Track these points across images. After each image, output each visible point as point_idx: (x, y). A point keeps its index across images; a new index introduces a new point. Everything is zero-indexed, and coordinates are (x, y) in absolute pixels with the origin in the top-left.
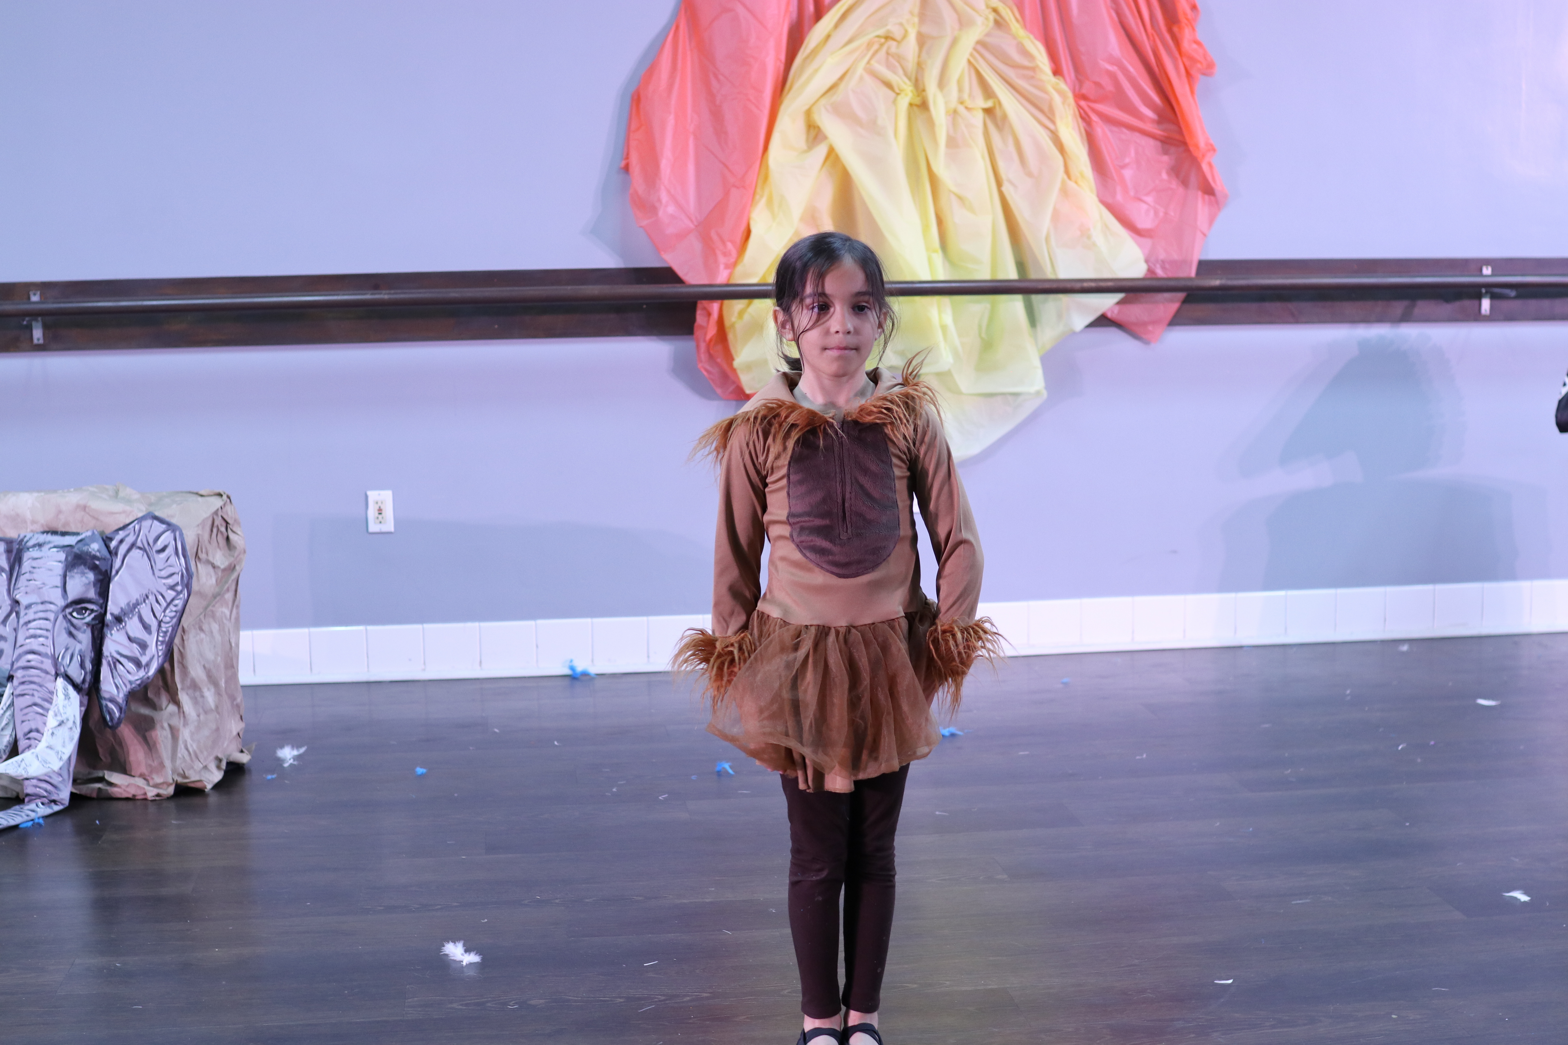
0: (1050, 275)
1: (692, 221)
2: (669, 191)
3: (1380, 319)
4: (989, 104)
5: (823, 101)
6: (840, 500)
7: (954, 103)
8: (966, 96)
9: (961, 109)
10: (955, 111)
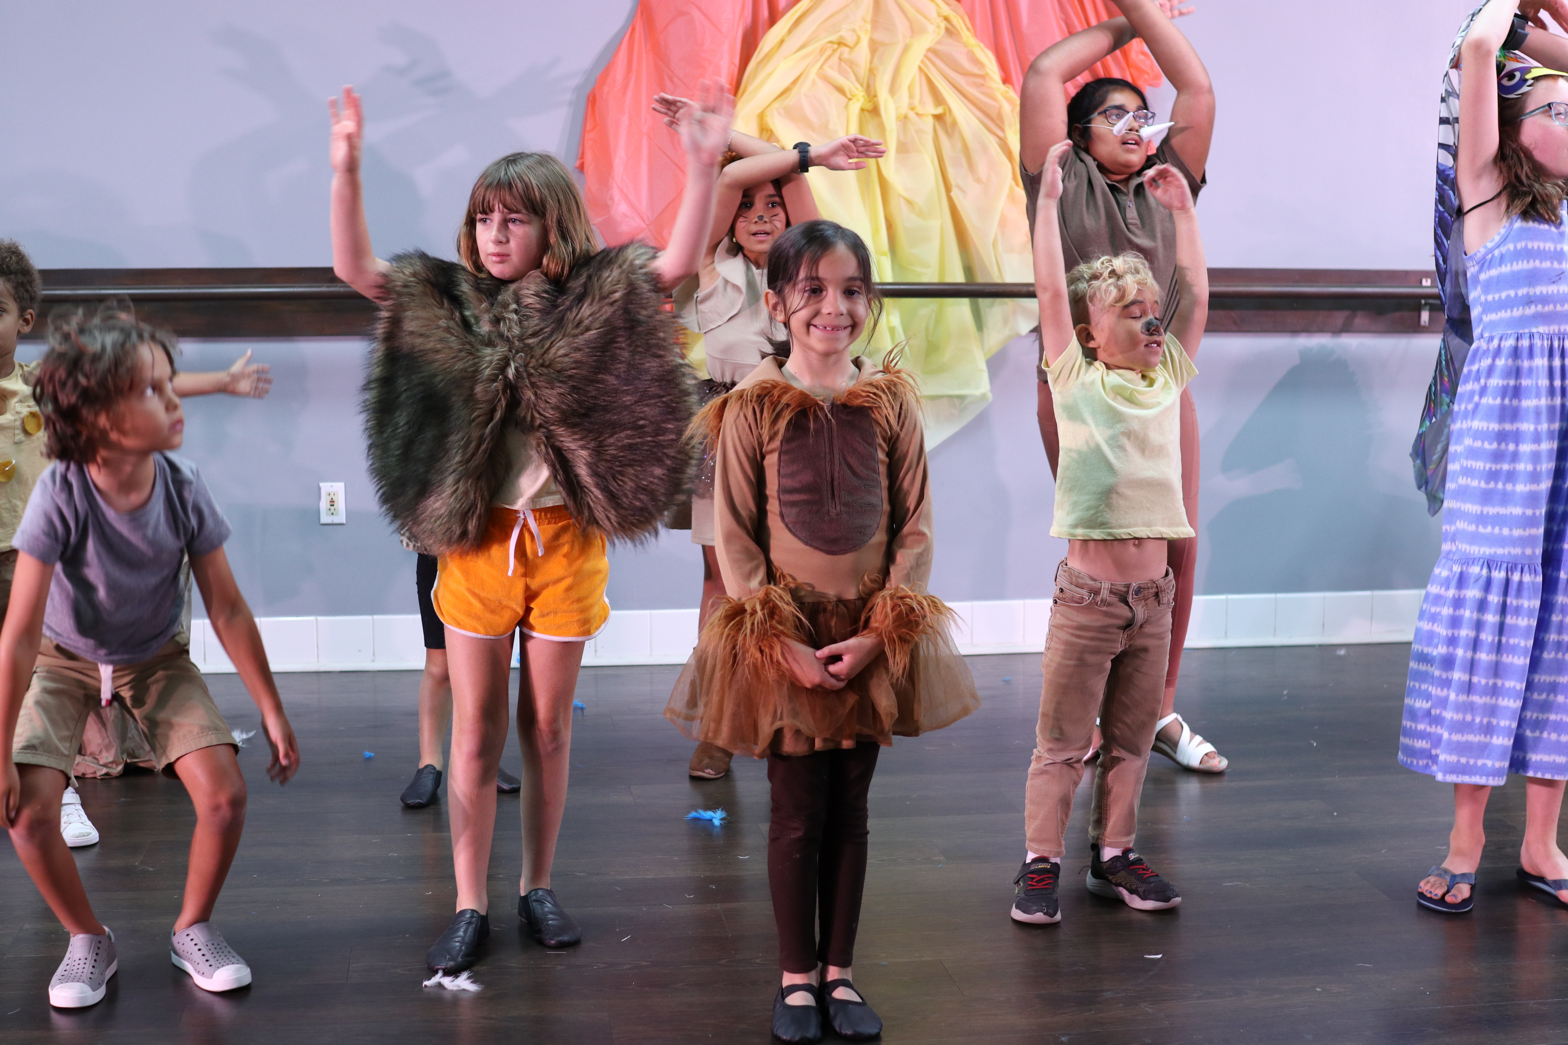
0: (998, 280)
1: (644, 221)
2: (621, 190)
3: (1321, 330)
4: (939, 111)
5: (776, 105)
6: (829, 479)
7: (904, 110)
8: (916, 102)
9: (911, 114)
10: (906, 117)
